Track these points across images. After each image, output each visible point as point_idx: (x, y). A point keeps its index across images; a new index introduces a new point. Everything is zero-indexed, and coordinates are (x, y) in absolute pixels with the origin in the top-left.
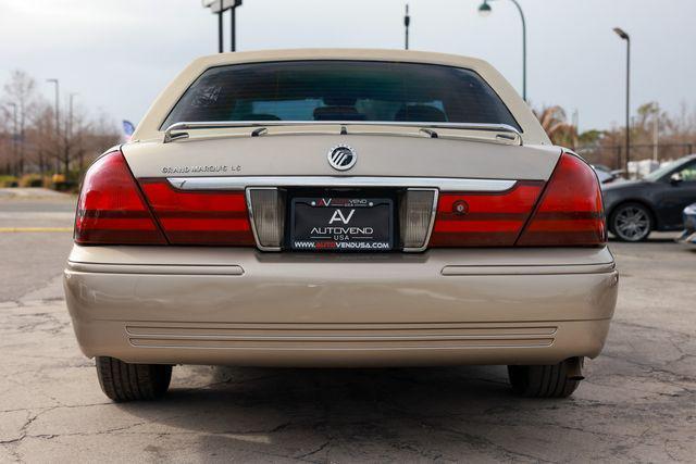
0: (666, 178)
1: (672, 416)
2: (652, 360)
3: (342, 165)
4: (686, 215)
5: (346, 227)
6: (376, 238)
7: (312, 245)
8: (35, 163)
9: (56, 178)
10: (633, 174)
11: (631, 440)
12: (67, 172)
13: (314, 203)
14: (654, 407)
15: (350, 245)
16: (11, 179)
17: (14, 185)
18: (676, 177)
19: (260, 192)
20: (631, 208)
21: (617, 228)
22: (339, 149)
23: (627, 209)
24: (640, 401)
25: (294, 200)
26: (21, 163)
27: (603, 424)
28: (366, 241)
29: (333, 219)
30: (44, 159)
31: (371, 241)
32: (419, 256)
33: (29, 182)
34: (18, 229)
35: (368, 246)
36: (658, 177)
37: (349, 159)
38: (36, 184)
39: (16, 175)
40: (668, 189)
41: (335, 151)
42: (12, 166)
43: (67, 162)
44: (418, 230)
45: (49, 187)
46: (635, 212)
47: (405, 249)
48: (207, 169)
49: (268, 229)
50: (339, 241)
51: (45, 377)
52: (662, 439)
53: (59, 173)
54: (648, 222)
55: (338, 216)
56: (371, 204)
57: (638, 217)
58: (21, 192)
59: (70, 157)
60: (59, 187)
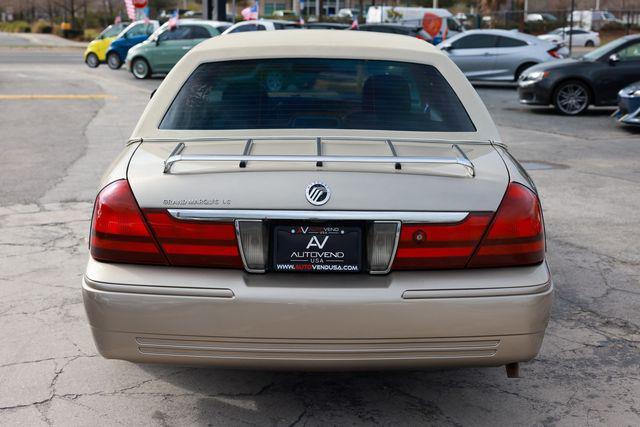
0: (605, 58)
1: (594, 376)
2: (581, 296)
3: (319, 200)
4: (620, 97)
5: (321, 251)
6: (346, 261)
7: (292, 267)
8: (45, 11)
9: (64, 26)
10: (576, 23)
11: (559, 409)
12: (74, 21)
13: (293, 231)
14: (581, 363)
15: (324, 268)
16: (24, 24)
17: (28, 30)
18: (614, 57)
19: (247, 223)
20: (572, 86)
21: (559, 102)
22: (315, 186)
23: (568, 86)
24: (569, 355)
25: (277, 228)
26: (33, 11)
27: (535, 387)
28: (337, 264)
29: (310, 244)
30: (53, 8)
31: (342, 265)
32: (383, 278)
33: (39, 28)
34: (35, 96)
35: (340, 268)
36: (597, 57)
37: (324, 195)
38: (47, 30)
39: (29, 21)
40: (606, 67)
41: (312, 188)
42: (24, 13)
43: (73, 12)
44: (382, 255)
45: (58, 34)
46: (575, 89)
47: (372, 272)
48: (202, 202)
49: (255, 254)
50: (315, 264)
51: (67, 315)
52: (585, 408)
53: (66, 22)
54: (586, 98)
55: (314, 242)
56: (343, 232)
57: (578, 93)
58: (35, 38)
59: (75, 7)
60: (67, 35)
